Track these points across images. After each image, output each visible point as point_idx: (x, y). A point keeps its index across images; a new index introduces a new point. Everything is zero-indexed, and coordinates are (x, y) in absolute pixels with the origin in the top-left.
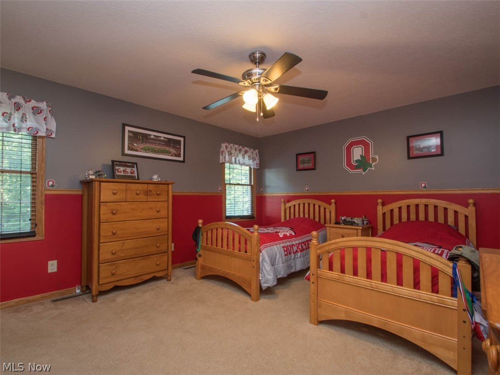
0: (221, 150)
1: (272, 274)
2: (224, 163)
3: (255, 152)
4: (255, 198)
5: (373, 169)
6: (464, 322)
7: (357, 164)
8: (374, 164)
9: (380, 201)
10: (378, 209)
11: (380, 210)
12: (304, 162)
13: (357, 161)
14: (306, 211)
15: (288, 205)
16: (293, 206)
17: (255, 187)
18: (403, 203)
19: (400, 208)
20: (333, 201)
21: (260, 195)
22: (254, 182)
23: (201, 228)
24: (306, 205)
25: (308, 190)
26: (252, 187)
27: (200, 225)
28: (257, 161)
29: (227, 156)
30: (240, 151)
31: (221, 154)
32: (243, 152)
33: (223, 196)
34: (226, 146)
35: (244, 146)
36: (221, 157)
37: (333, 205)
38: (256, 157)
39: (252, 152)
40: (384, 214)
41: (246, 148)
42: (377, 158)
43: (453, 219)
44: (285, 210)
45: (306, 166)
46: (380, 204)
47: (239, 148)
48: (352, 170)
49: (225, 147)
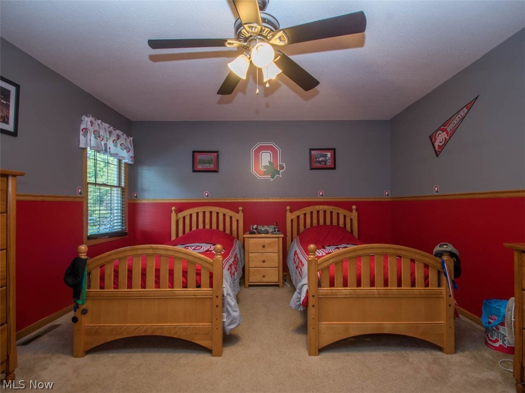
0: (82, 127)
1: (238, 309)
2: (84, 149)
3: (128, 140)
4: (126, 206)
5: (281, 176)
6: (450, 305)
7: (265, 170)
8: (281, 171)
9: (288, 208)
10: (287, 216)
11: (290, 216)
12: (203, 162)
13: (265, 167)
14: (207, 221)
15: (181, 215)
16: (189, 216)
17: (126, 190)
18: (308, 210)
19: (305, 214)
20: (240, 208)
21: (132, 202)
22: (125, 183)
23: (85, 260)
24: (208, 215)
25: (208, 196)
26: (123, 190)
27: (83, 256)
28: (132, 154)
29: (93, 138)
30: (110, 133)
31: (81, 133)
32: (114, 137)
33: (84, 203)
34: (91, 122)
35: (116, 128)
36: (82, 138)
37: (241, 214)
38: (130, 147)
39: (126, 139)
40: (292, 220)
41: (118, 131)
42: (284, 165)
43: (343, 222)
44: (177, 221)
45: (207, 166)
46: (288, 211)
47: (109, 129)
48: (260, 176)
49: (89, 123)
